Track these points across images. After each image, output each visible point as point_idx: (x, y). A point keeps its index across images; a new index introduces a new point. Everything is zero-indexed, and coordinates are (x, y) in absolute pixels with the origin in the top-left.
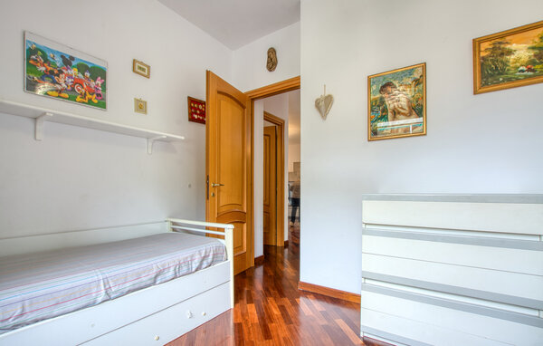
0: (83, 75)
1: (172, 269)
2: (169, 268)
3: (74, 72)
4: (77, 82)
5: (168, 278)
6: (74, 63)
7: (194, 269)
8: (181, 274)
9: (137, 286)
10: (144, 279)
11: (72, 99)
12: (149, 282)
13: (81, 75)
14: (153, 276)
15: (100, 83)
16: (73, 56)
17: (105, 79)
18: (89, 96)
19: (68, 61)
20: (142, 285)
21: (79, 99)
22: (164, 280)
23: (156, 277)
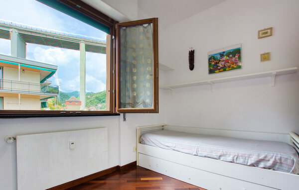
0: (229, 57)
1: (232, 156)
2: (230, 155)
3: (225, 58)
4: (227, 61)
5: (228, 160)
6: (225, 54)
7: (249, 164)
8: (237, 162)
9: (209, 156)
10: (214, 154)
11: (225, 70)
12: (216, 157)
13: (228, 58)
14: (219, 155)
15: (237, 57)
16: (224, 51)
17: (240, 53)
18: (232, 66)
19: (222, 55)
20: (212, 156)
21: (227, 69)
22: (225, 160)
23: (220, 156)
